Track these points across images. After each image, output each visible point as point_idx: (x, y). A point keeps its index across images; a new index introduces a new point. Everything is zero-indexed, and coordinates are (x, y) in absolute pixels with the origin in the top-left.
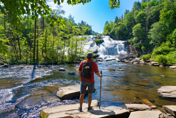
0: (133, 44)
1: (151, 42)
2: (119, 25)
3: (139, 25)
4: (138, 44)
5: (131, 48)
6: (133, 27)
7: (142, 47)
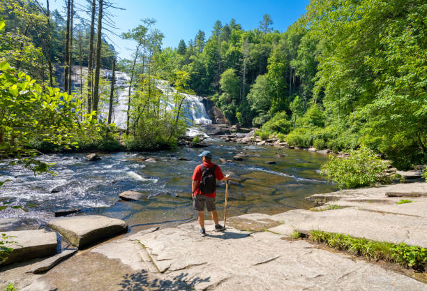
0: (219, 105)
1: (253, 107)
2: (191, 61)
3: (230, 71)
4: (229, 106)
5: (215, 112)
6: (222, 73)
7: (238, 114)
